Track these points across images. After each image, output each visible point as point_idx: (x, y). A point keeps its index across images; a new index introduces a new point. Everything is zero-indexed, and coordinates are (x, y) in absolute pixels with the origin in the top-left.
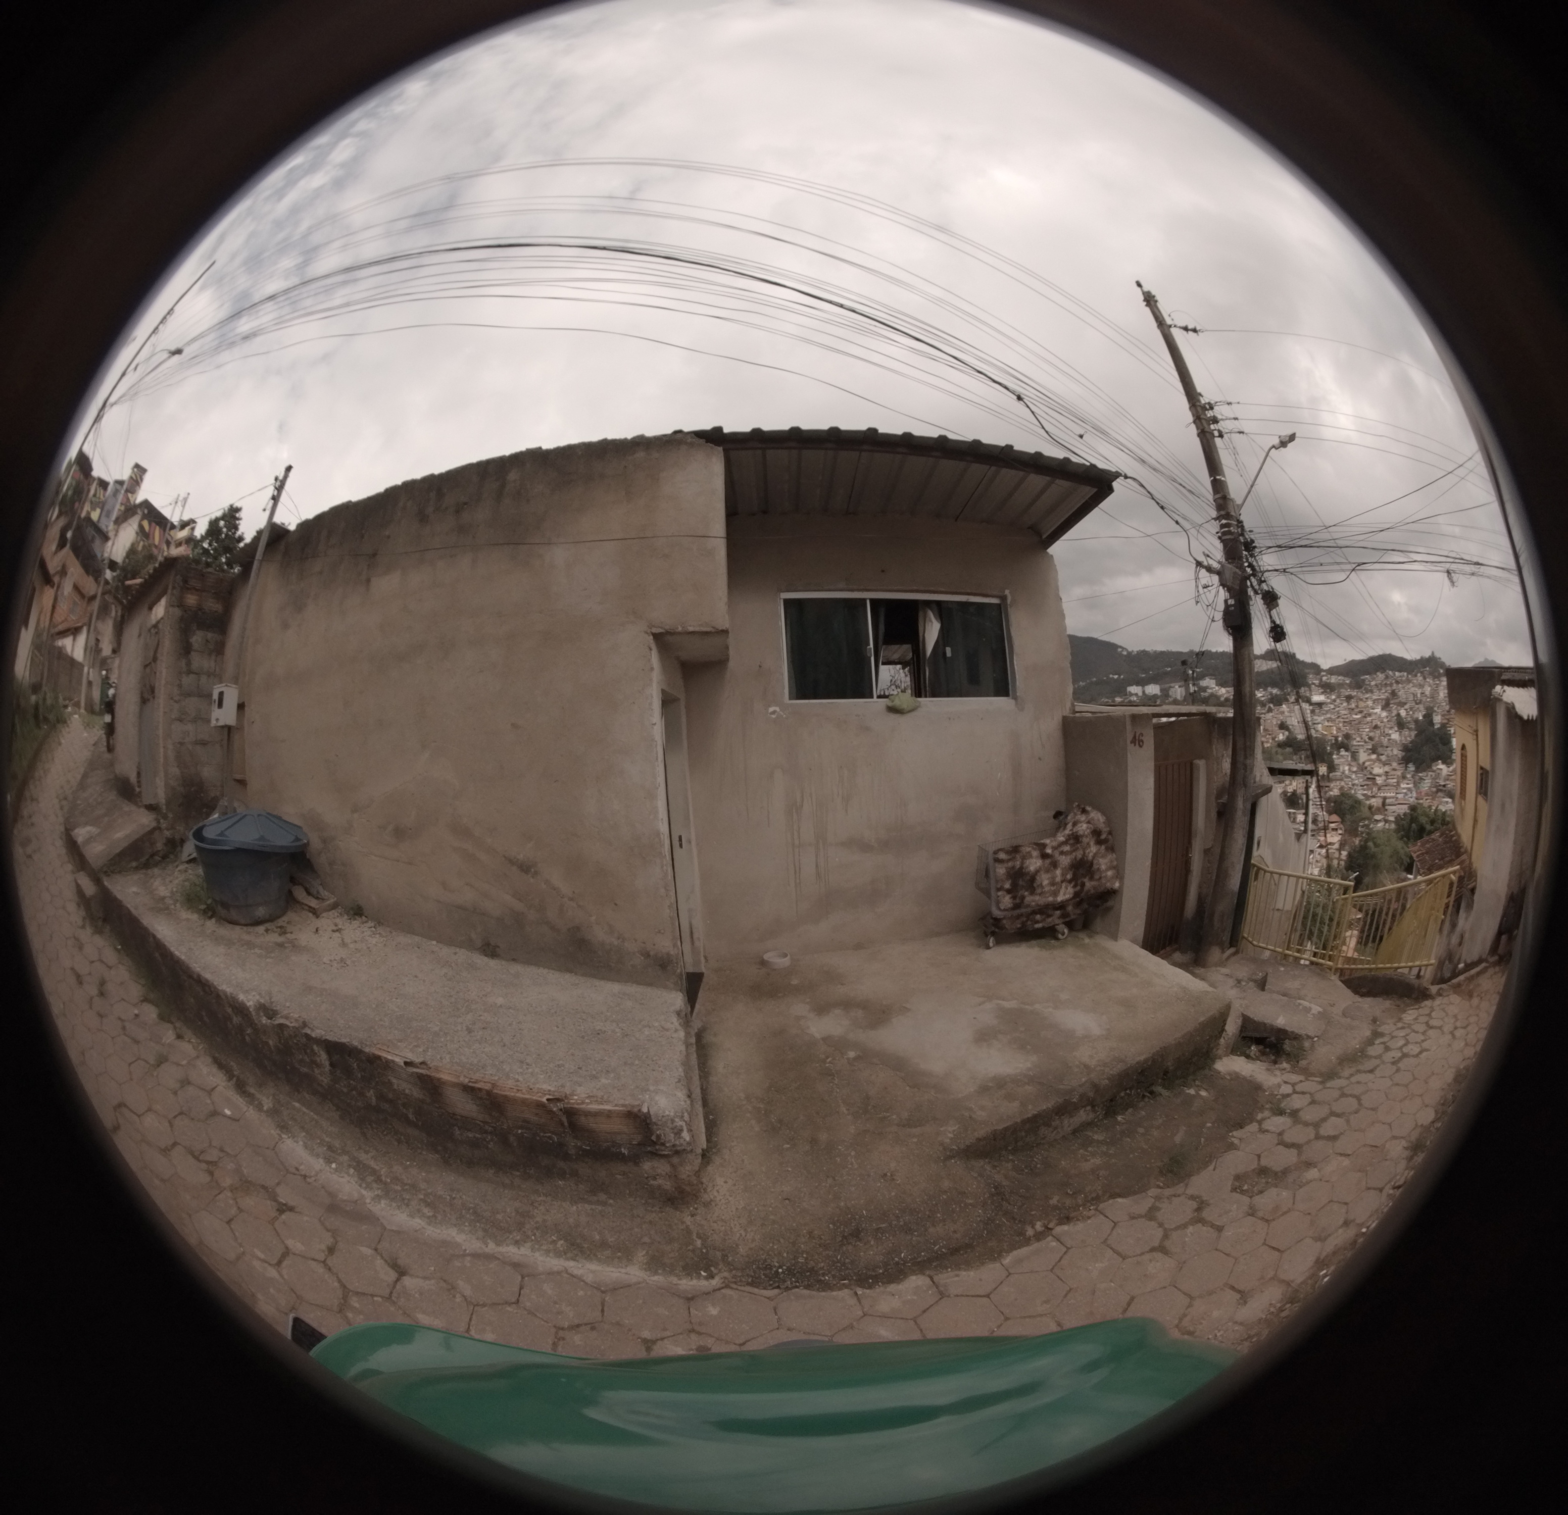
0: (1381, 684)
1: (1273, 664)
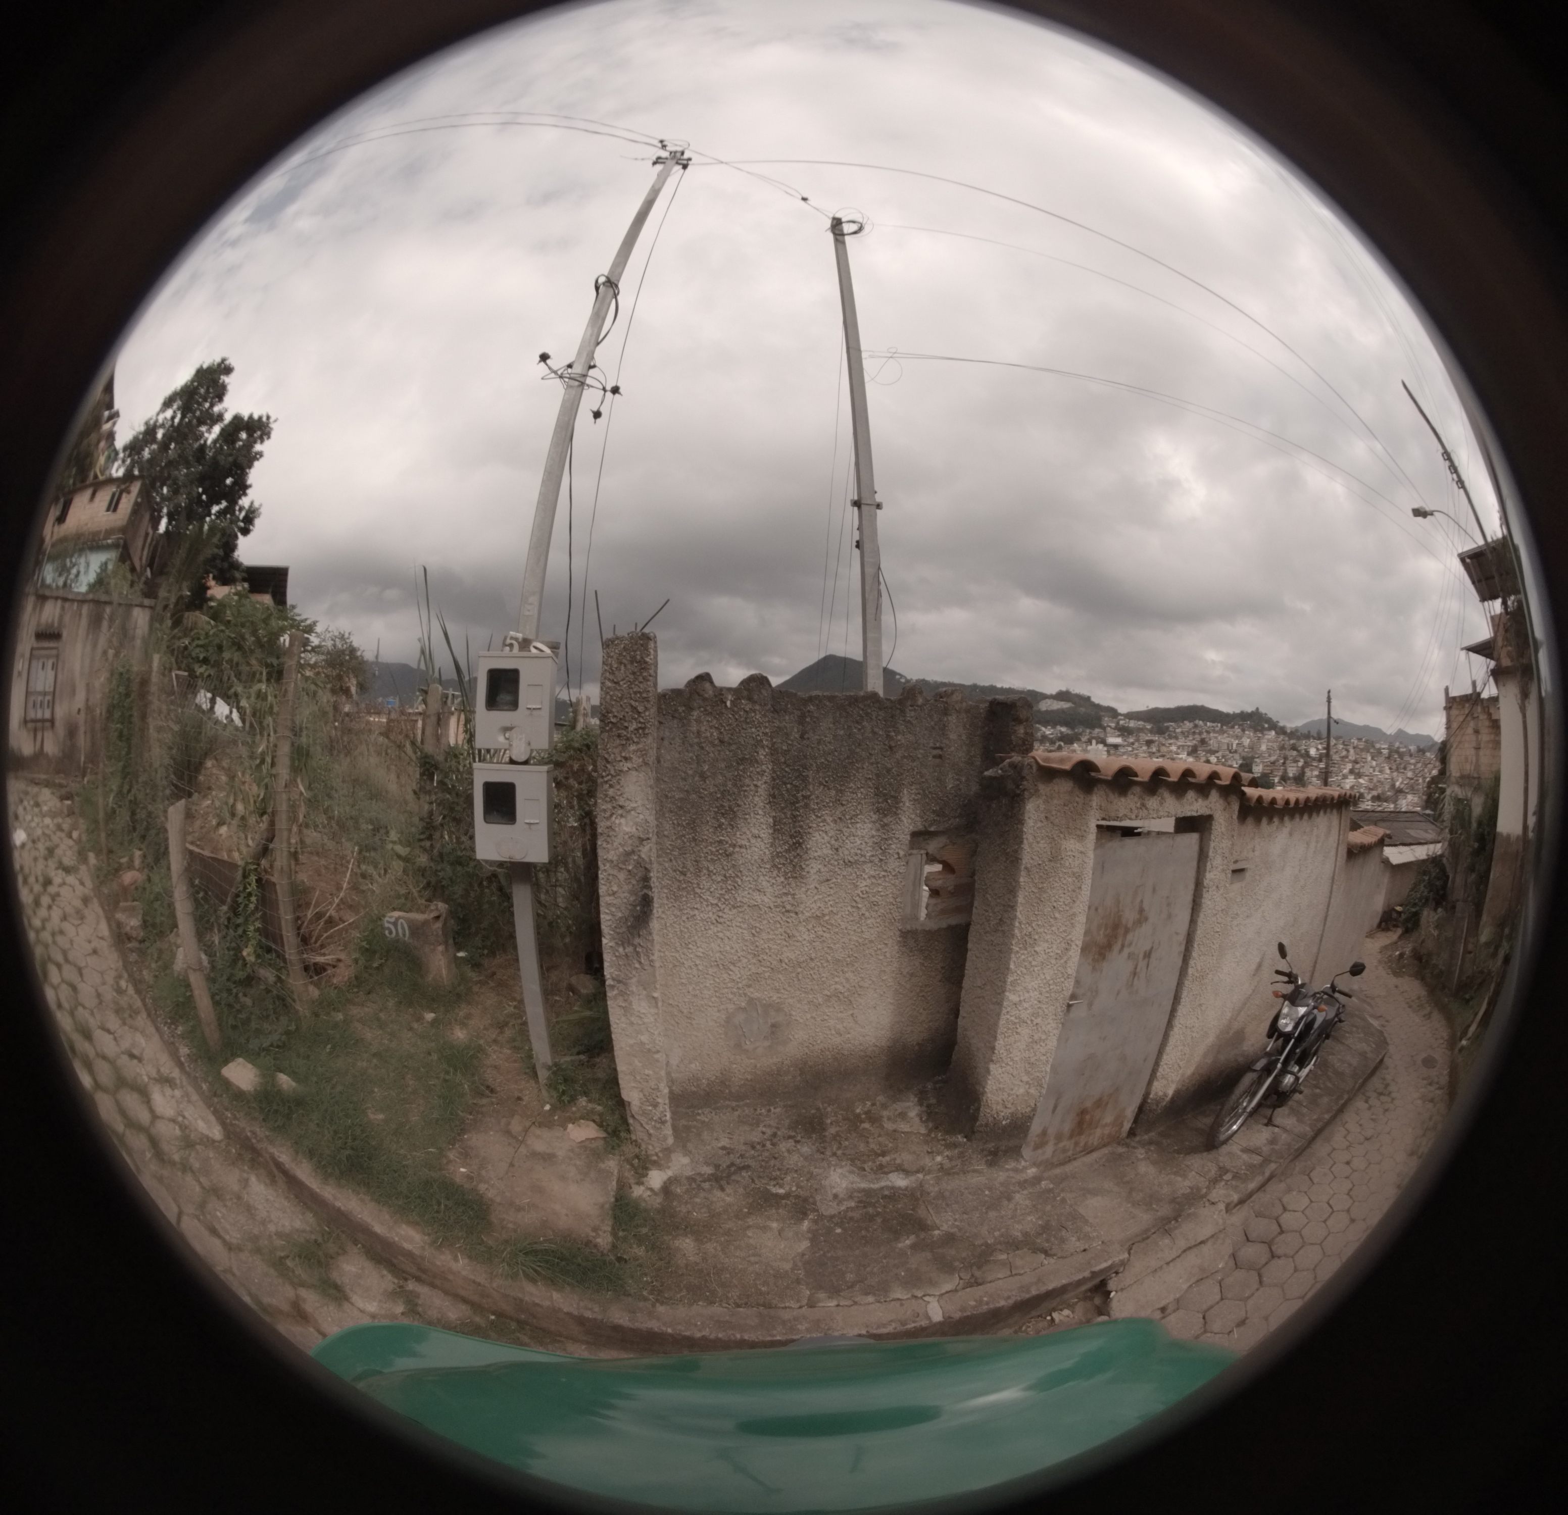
0: (1188, 732)
1: (1065, 705)
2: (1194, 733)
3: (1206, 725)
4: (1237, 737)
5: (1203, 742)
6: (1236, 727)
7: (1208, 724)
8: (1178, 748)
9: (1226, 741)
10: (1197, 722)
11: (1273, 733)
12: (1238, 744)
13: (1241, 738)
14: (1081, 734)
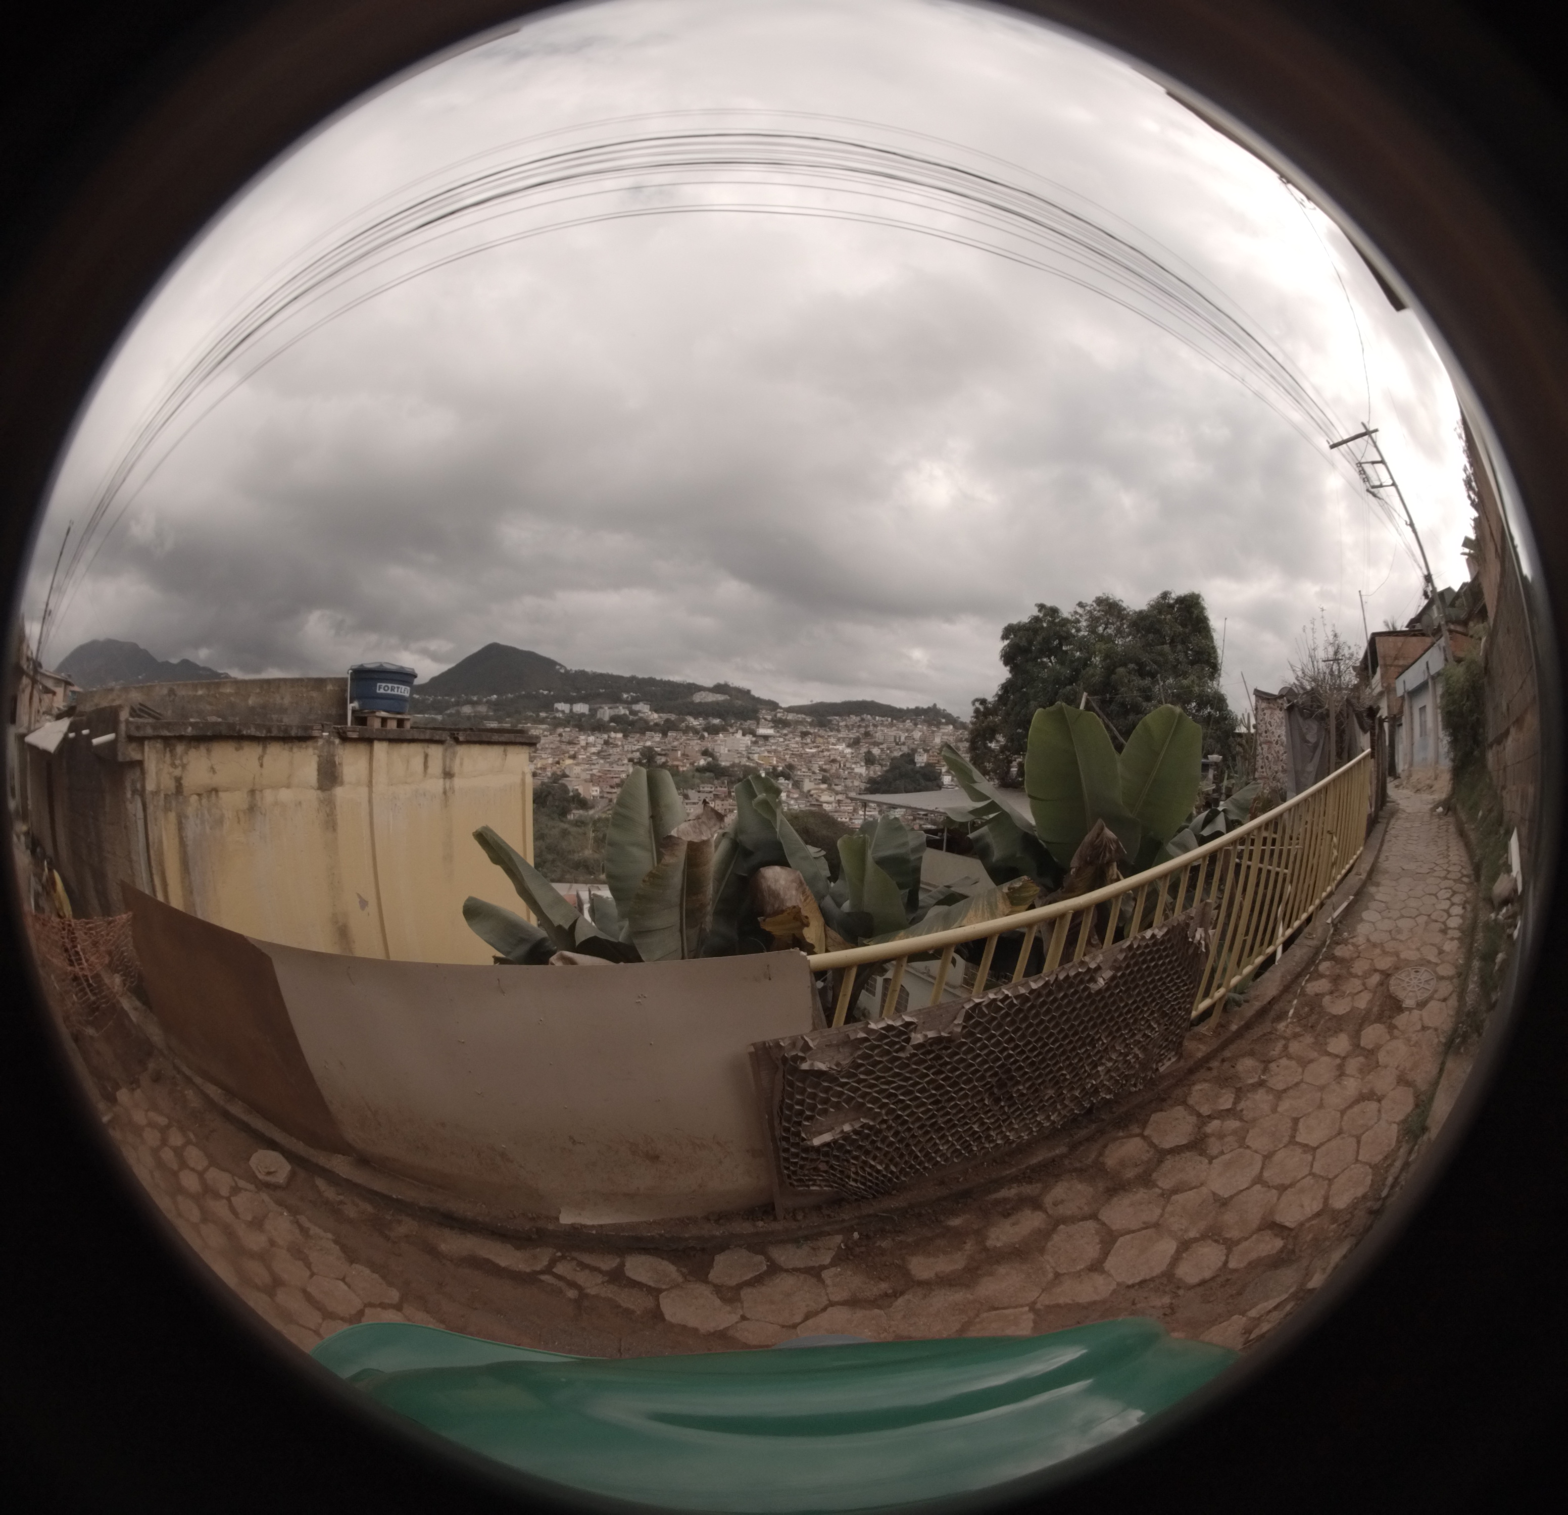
0: (853, 726)
1: (720, 697)
2: (860, 726)
3: (875, 719)
4: (907, 730)
5: (867, 734)
6: (908, 721)
7: (877, 718)
8: (839, 739)
9: (893, 733)
10: (865, 716)
11: (951, 727)
12: (906, 738)
13: (912, 731)
14: (731, 726)
